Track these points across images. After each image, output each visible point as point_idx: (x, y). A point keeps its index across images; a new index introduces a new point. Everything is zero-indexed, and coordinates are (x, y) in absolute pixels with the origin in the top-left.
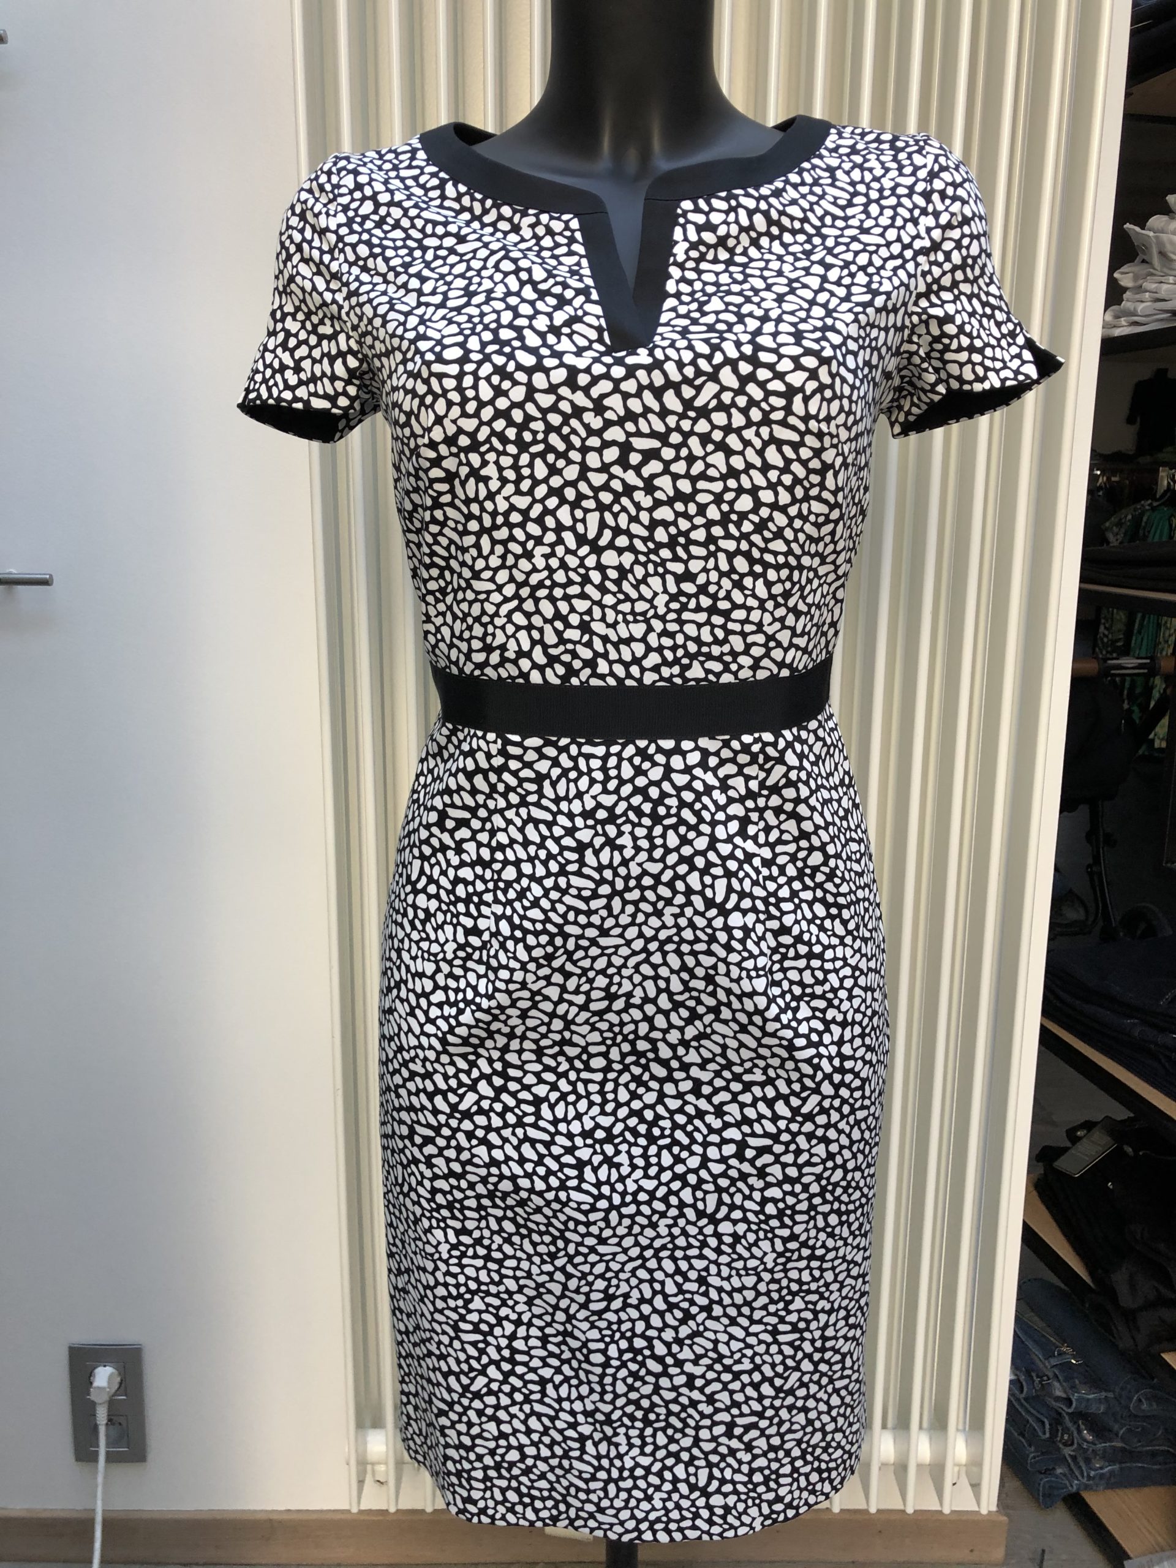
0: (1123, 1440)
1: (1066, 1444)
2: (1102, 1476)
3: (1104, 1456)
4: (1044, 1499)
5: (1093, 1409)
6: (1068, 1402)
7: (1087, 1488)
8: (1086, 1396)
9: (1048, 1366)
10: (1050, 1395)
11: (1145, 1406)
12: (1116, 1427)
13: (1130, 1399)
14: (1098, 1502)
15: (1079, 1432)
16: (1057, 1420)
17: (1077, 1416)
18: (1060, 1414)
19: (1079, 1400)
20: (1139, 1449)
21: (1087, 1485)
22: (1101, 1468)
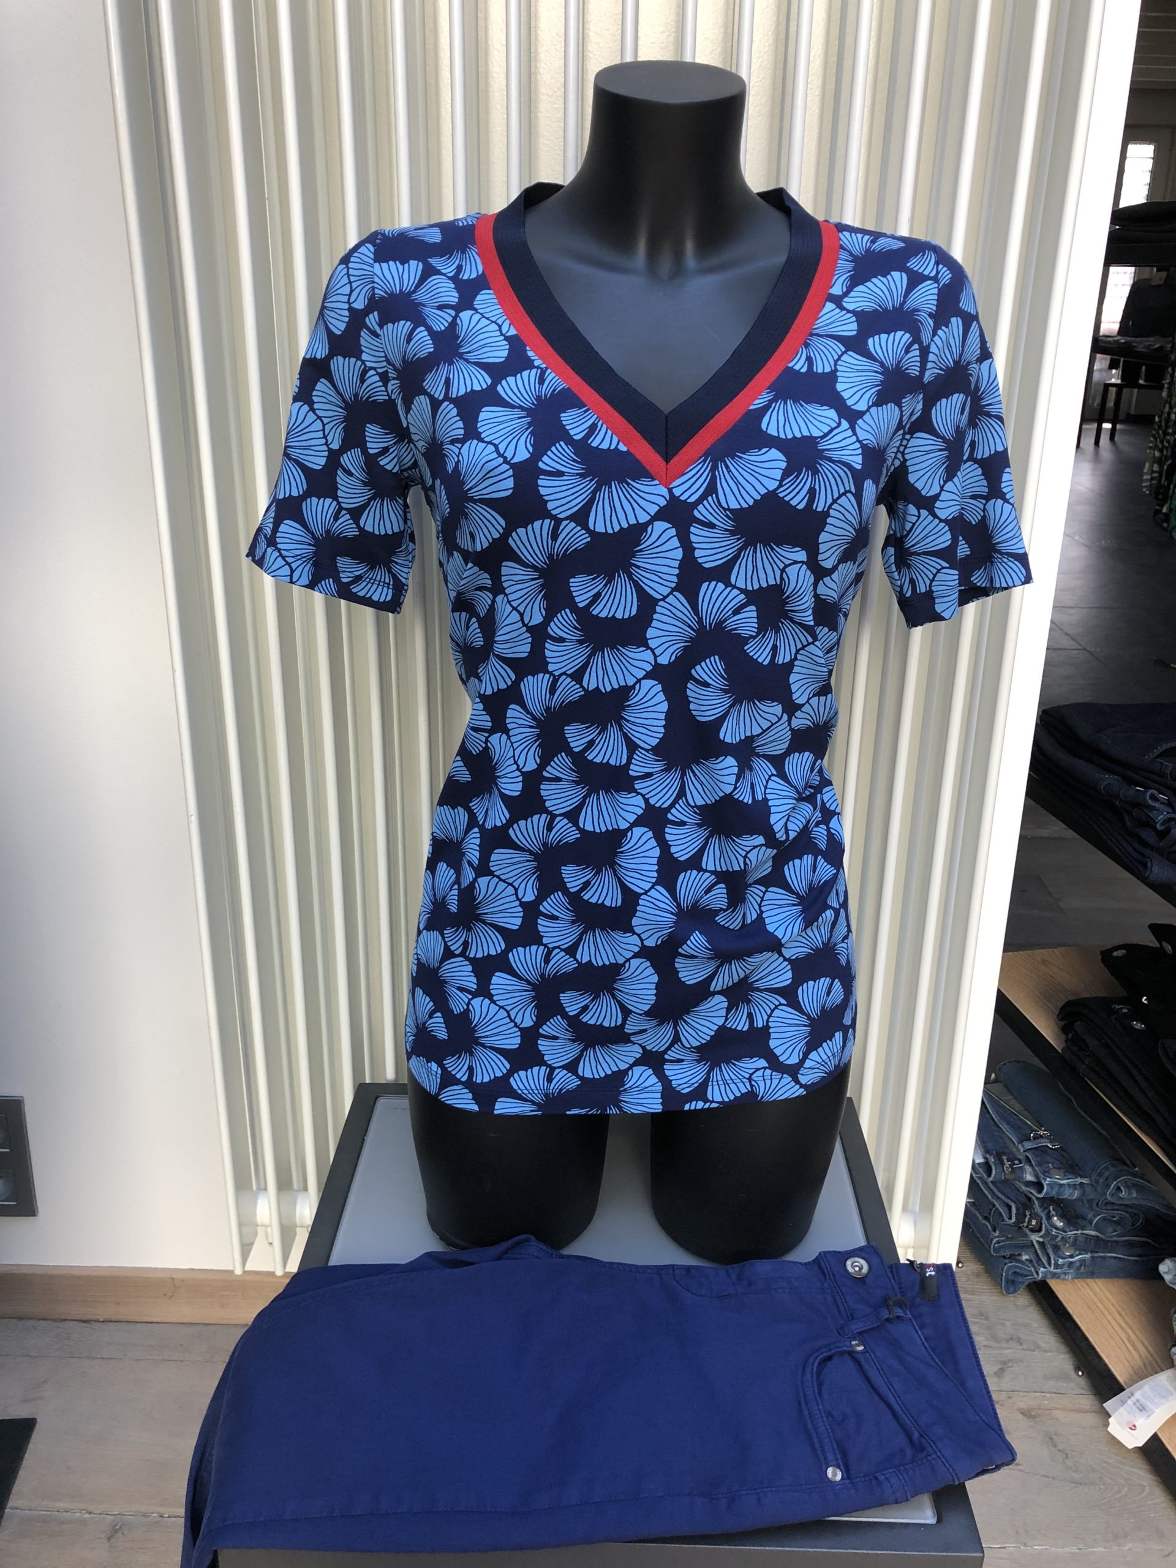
0: (1097, 1229)
1: (1033, 1231)
2: (1072, 1263)
3: (1075, 1244)
4: (1010, 1286)
5: (1067, 1194)
6: (1039, 1186)
7: (1055, 1276)
8: (1059, 1183)
9: (1021, 1149)
10: (1020, 1179)
11: (1123, 1194)
12: (1090, 1216)
13: (1108, 1186)
14: (1065, 1291)
15: (1049, 1217)
16: (1026, 1203)
17: (1046, 1202)
18: (1030, 1199)
19: (1050, 1185)
20: (1115, 1239)
21: (1055, 1274)
22: (1071, 1256)
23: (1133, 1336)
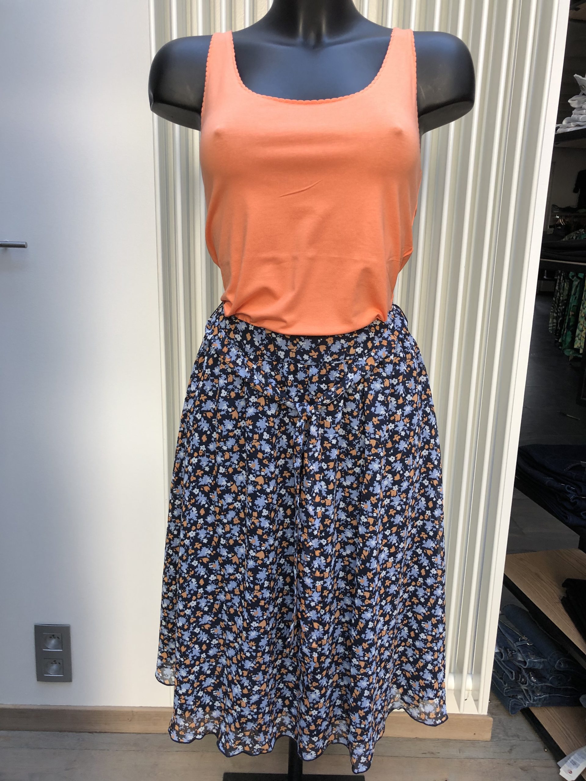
0: (551, 683)
1: (523, 684)
2: (540, 699)
3: (542, 690)
4: (512, 710)
5: (537, 667)
6: (525, 663)
8: (533, 660)
9: (515, 646)
10: (516, 659)
11: (562, 666)
12: (548, 676)
13: (555, 662)
14: (538, 713)
15: (530, 678)
16: (519, 671)
17: (528, 670)
18: (520, 669)
19: (530, 662)
20: (559, 687)
21: (533, 704)
22: (540, 696)
23: (569, 732)
